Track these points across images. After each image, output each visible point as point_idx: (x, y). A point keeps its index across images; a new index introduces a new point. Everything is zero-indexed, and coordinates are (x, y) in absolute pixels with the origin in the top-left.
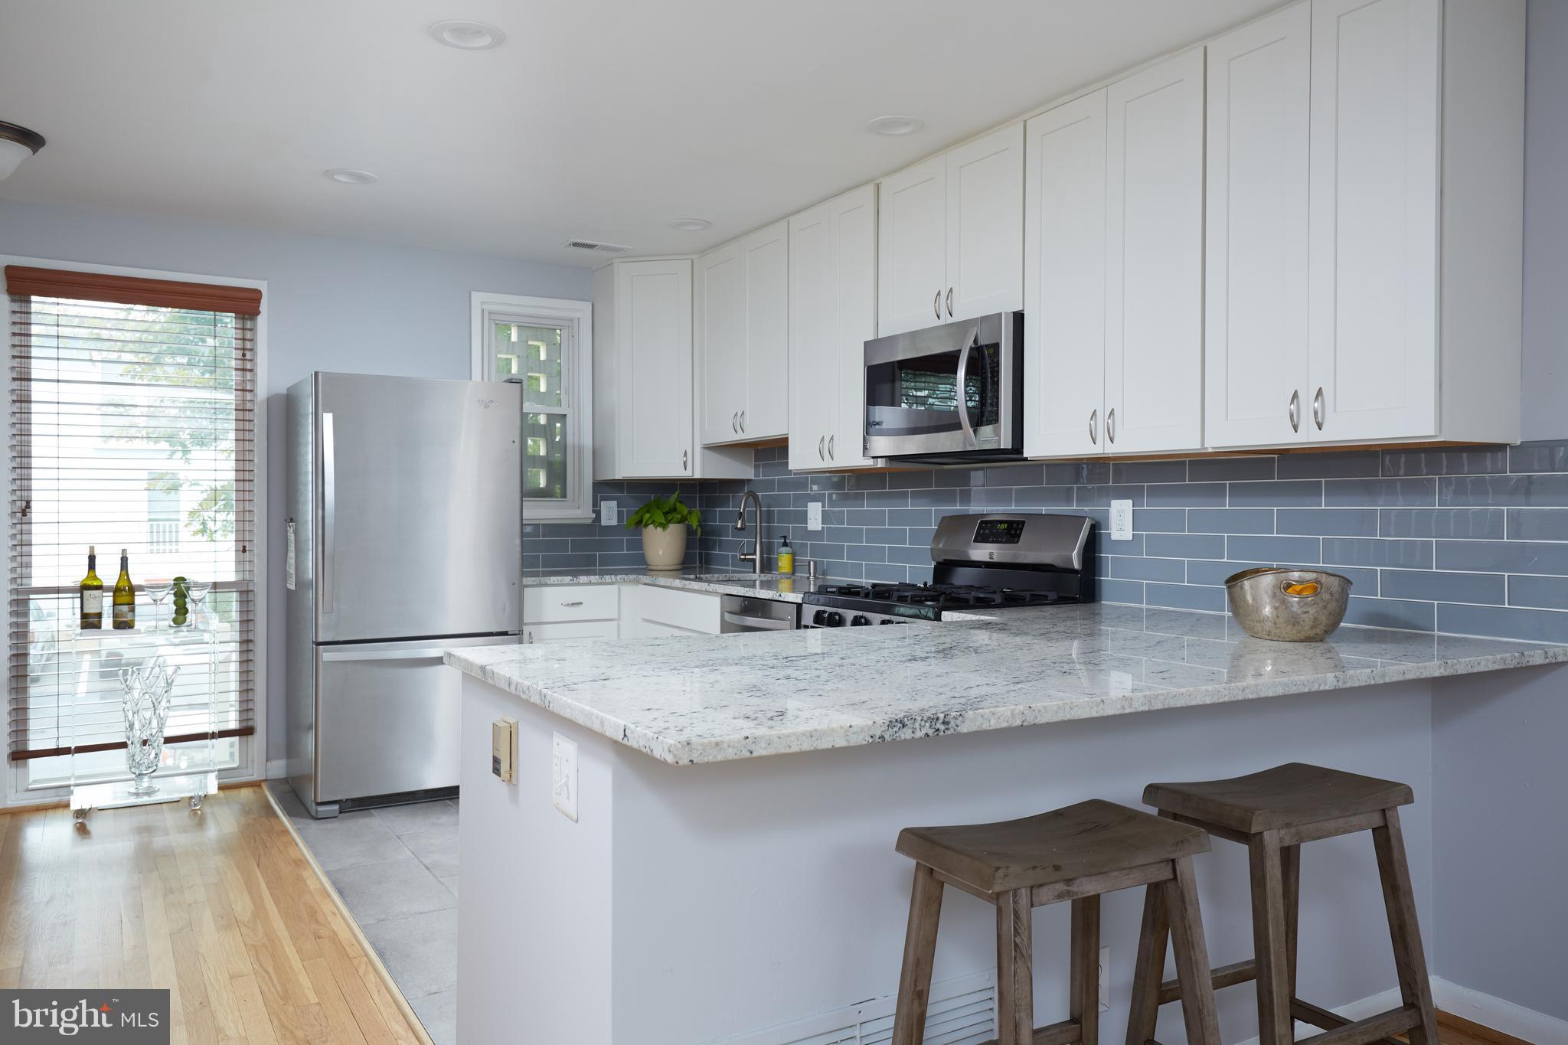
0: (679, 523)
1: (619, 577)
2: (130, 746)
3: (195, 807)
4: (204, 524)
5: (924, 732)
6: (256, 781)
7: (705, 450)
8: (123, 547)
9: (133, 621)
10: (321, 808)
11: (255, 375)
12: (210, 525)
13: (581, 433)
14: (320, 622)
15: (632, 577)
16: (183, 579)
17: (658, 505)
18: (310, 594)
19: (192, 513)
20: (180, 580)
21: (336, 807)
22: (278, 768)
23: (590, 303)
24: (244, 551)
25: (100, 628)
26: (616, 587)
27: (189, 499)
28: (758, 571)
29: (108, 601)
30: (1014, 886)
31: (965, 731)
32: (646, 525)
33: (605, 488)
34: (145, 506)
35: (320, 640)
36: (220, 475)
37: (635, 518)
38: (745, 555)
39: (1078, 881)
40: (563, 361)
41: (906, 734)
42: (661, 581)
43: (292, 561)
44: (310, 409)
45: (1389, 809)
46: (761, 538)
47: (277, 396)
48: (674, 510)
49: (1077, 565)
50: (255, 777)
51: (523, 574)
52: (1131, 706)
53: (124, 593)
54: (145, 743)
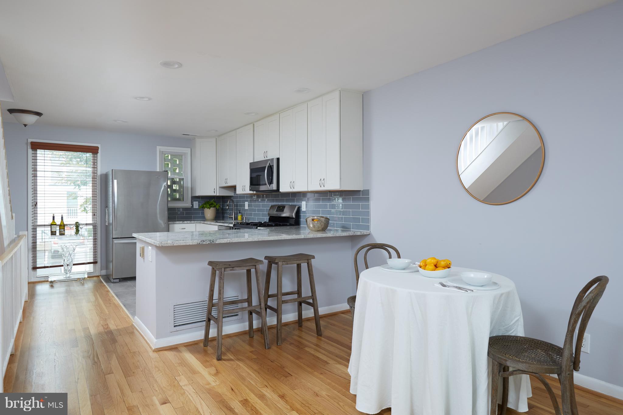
0: (214, 207)
1: (195, 222)
2: (64, 266)
3: (81, 281)
4: (85, 208)
5: (208, 243)
6: (98, 276)
7: (220, 188)
8: (62, 214)
9: (64, 233)
10: (114, 280)
11: (97, 169)
12: (87, 209)
13: (188, 183)
14: (114, 233)
15: (199, 221)
16: (78, 222)
17: (208, 202)
18: (111, 227)
19: (81, 205)
20: (77, 223)
21: (118, 280)
22: (104, 272)
23: (190, 149)
24: (94, 215)
25: (56, 235)
26: (195, 224)
27: (81, 201)
28: (233, 220)
29: (58, 228)
30: (221, 267)
31: (217, 243)
32: (205, 208)
33: (195, 198)
34: (66, 204)
35: (114, 237)
36: (88, 195)
37: (202, 206)
38: (230, 216)
39: (235, 268)
40: (183, 164)
41: (205, 243)
42: (209, 223)
43: (107, 218)
44: (111, 178)
45: (309, 259)
46: (234, 211)
47: (103, 174)
48: (212, 204)
49: (294, 217)
50: (98, 275)
51: (169, 221)
52: (254, 240)
53: (62, 226)
54: (68, 265)
